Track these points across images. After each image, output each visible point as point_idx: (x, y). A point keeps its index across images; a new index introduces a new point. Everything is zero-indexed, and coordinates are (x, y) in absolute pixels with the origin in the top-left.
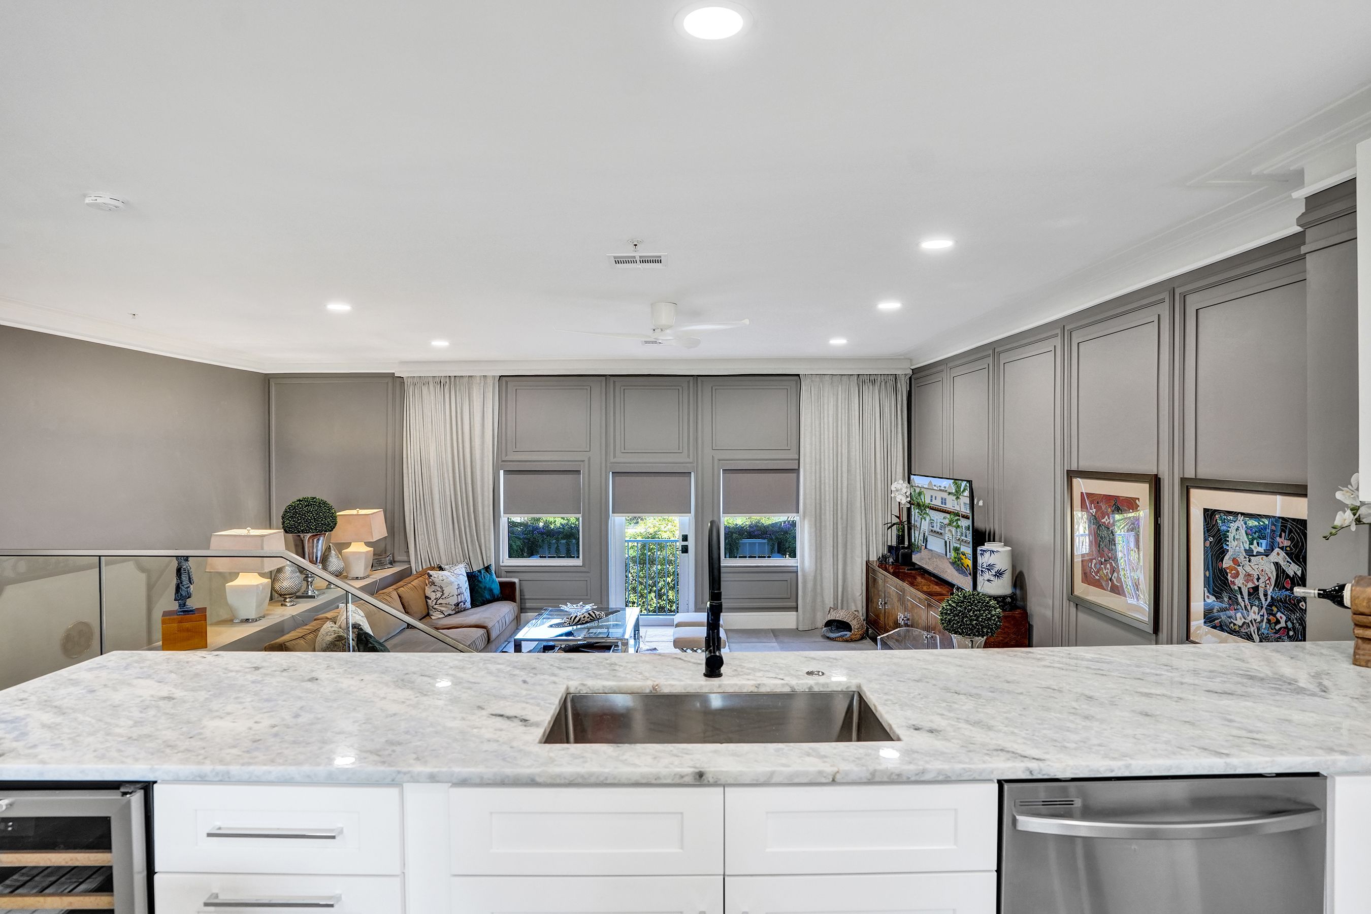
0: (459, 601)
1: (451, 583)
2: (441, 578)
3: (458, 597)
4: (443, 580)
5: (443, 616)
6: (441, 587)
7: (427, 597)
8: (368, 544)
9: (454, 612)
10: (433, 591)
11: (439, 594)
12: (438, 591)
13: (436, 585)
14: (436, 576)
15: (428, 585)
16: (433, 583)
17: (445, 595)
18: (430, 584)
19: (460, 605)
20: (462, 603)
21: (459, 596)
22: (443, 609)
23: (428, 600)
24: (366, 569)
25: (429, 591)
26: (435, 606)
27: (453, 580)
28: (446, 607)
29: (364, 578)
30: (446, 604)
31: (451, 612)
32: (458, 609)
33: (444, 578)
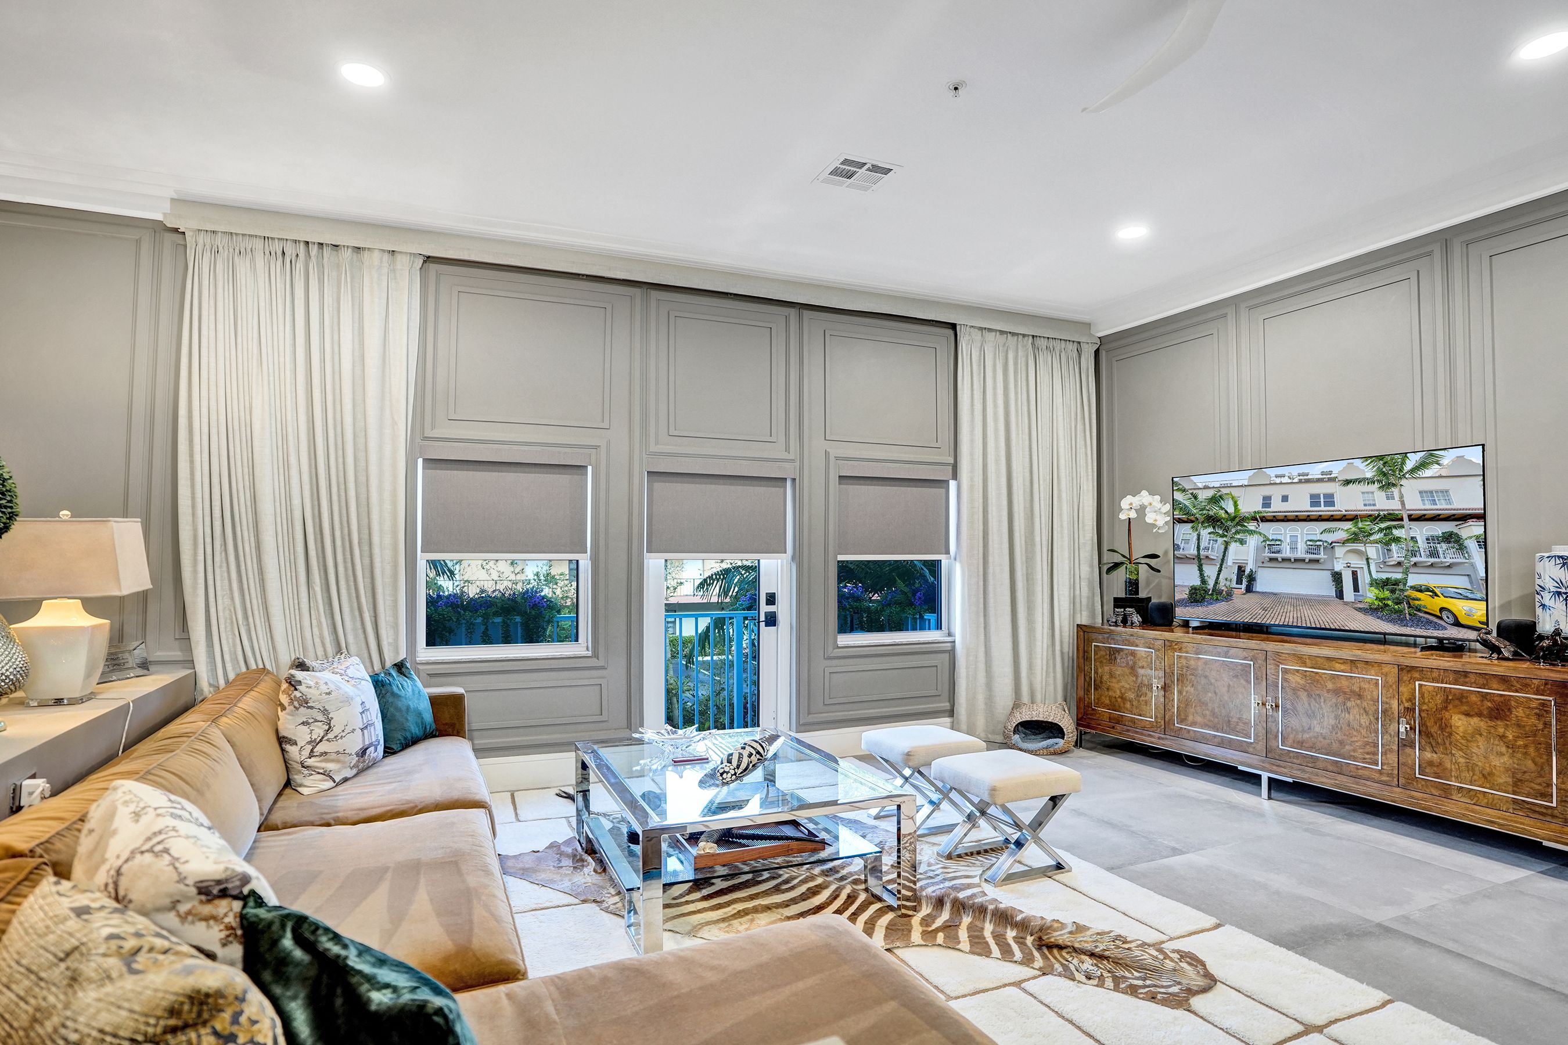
0: (367, 743)
1: (348, 700)
2: (324, 688)
3: (363, 734)
4: (329, 694)
5: (332, 784)
6: (325, 712)
7: (282, 741)
8: (92, 605)
9: (355, 771)
10: (303, 723)
11: (319, 731)
12: (316, 721)
13: (311, 708)
14: (312, 684)
15: (290, 708)
16: (304, 702)
17: (336, 730)
18: (296, 704)
19: (368, 751)
20: (372, 749)
21: (365, 731)
22: (330, 766)
23: (288, 747)
24: (88, 675)
25: (288, 724)
26: (310, 762)
27: (351, 694)
28: (337, 761)
29: (81, 700)
30: (338, 753)
31: (349, 773)
32: (363, 764)
33: (332, 687)
